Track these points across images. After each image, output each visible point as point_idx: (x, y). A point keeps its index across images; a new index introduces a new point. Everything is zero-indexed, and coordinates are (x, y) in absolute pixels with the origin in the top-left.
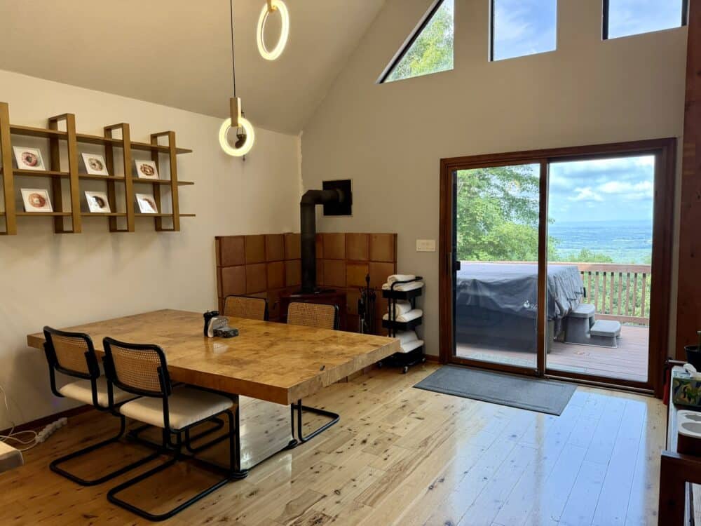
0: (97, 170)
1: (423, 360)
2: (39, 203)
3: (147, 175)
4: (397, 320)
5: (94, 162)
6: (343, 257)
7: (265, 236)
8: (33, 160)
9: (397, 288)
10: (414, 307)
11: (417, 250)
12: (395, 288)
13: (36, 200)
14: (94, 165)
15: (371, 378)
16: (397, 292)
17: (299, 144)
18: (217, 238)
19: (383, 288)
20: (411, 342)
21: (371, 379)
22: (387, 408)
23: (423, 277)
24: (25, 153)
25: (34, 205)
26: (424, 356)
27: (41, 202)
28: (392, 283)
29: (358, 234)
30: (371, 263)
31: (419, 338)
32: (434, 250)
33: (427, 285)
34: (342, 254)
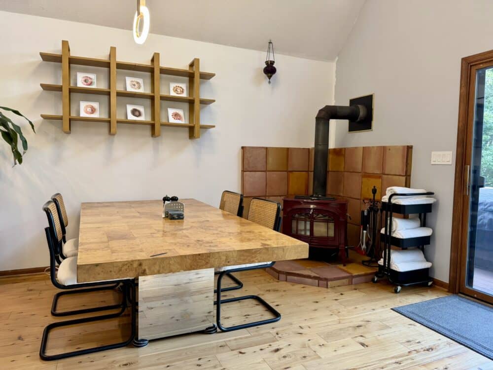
0: (136, 89)
1: (430, 283)
2: (90, 111)
3: (177, 93)
4: (394, 235)
5: (134, 83)
6: (360, 170)
7: (288, 149)
8: (90, 81)
9: (395, 201)
10: (424, 224)
11: (432, 163)
12: (393, 201)
13: (89, 110)
14: (134, 85)
15: (356, 289)
16: (395, 205)
17: (334, 69)
18: (243, 148)
19: (383, 200)
20: (413, 261)
21: (355, 291)
22: (340, 323)
23: (435, 192)
24: (84, 77)
25: (87, 112)
26: (432, 279)
27: (92, 110)
28: (390, 195)
29: (373, 147)
30: (383, 176)
31: (427, 259)
32: (450, 163)
33: (441, 202)
34: (359, 167)
